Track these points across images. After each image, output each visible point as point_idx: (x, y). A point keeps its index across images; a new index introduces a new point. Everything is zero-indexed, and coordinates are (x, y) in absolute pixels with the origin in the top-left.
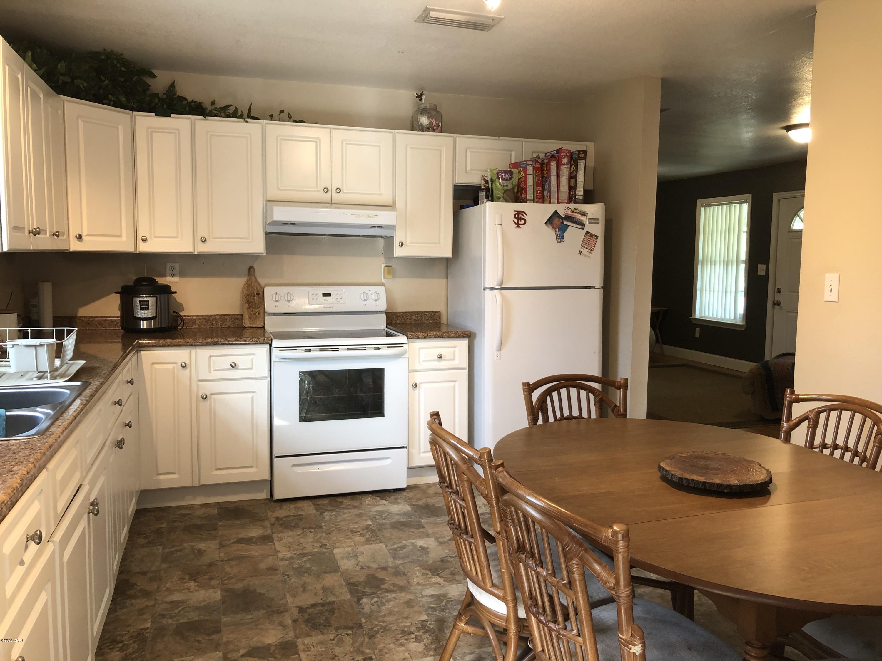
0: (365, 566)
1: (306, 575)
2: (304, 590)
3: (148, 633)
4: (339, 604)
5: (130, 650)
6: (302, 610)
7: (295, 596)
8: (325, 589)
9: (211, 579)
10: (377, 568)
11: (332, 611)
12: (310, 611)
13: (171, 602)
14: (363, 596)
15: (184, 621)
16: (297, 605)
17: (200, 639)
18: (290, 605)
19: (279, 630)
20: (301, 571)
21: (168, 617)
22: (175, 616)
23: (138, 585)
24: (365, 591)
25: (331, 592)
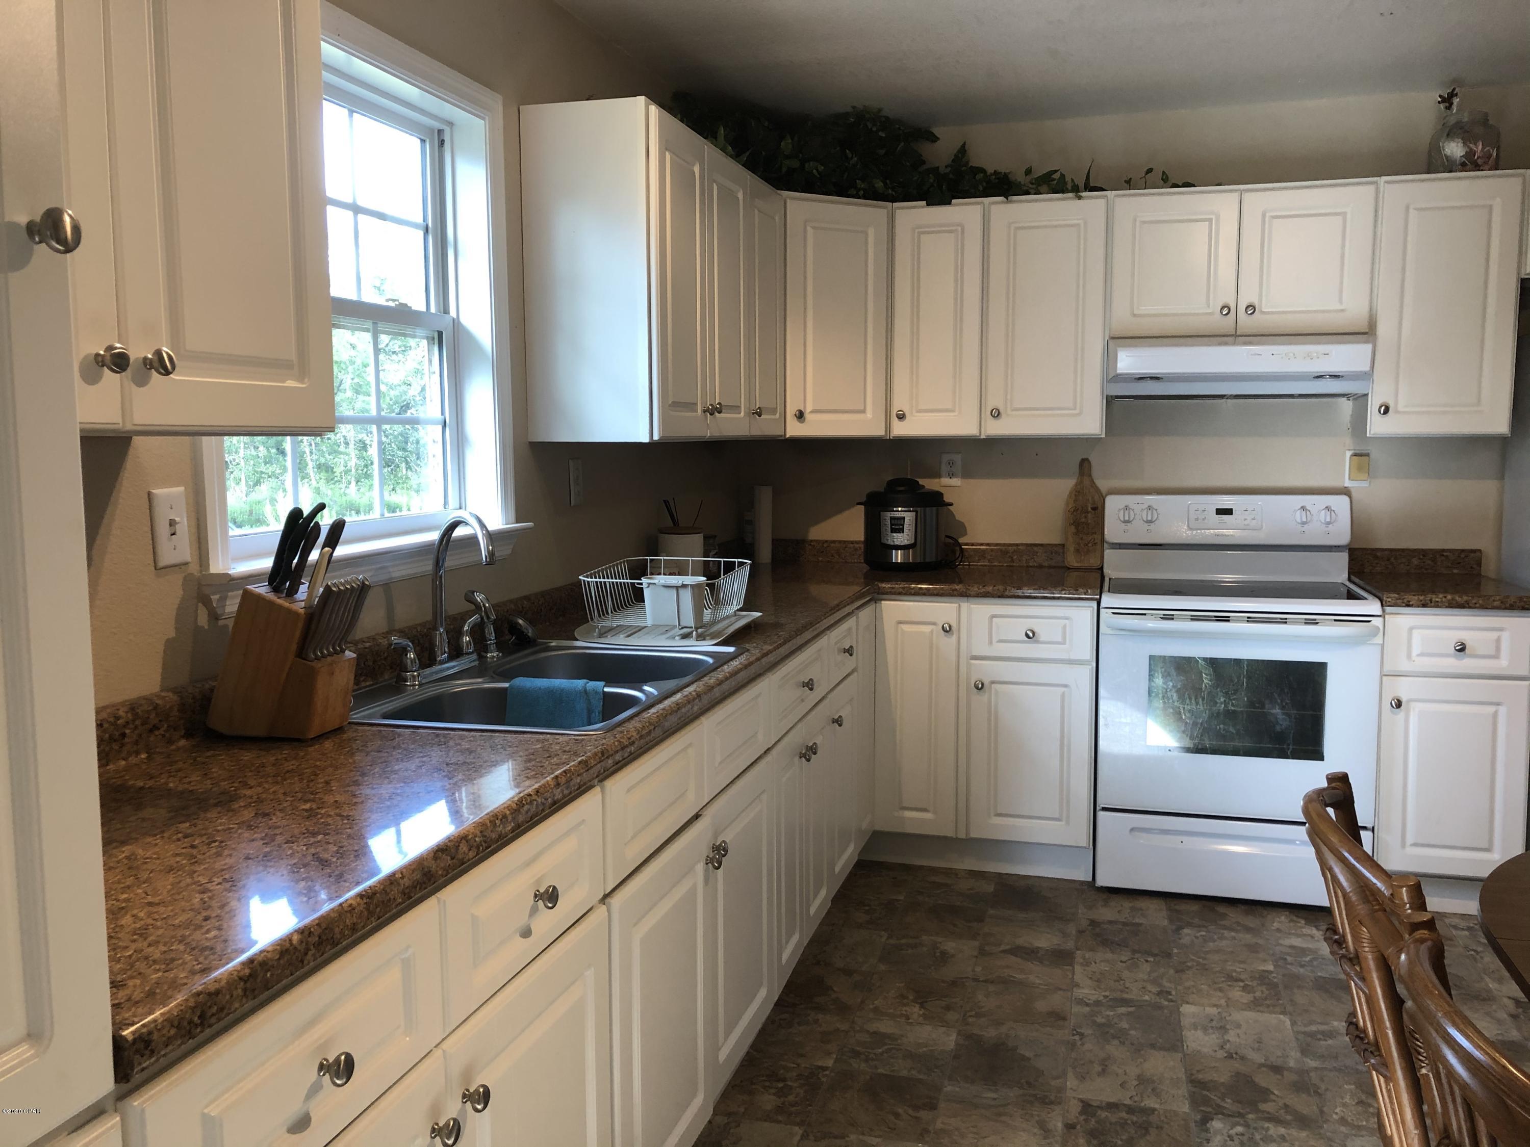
0: (1236, 1053)
1: (1116, 1042)
2: (1103, 1070)
3: (825, 1076)
4: (1162, 1118)
5: (791, 1098)
6: (1087, 1108)
7: (1082, 1078)
8: (1143, 1080)
9: (948, 1008)
10: (1261, 1065)
11: (1145, 1128)
12: (1103, 1114)
13: (875, 1033)
14: (1216, 1114)
15: (884, 1072)
16: (1081, 1097)
17: (900, 1111)
18: (1069, 1093)
19: (1035, 1134)
20: (1108, 1032)
21: (863, 1057)
22: (873, 1059)
23: (833, 990)
24: (1222, 1104)
25: (1153, 1090)
